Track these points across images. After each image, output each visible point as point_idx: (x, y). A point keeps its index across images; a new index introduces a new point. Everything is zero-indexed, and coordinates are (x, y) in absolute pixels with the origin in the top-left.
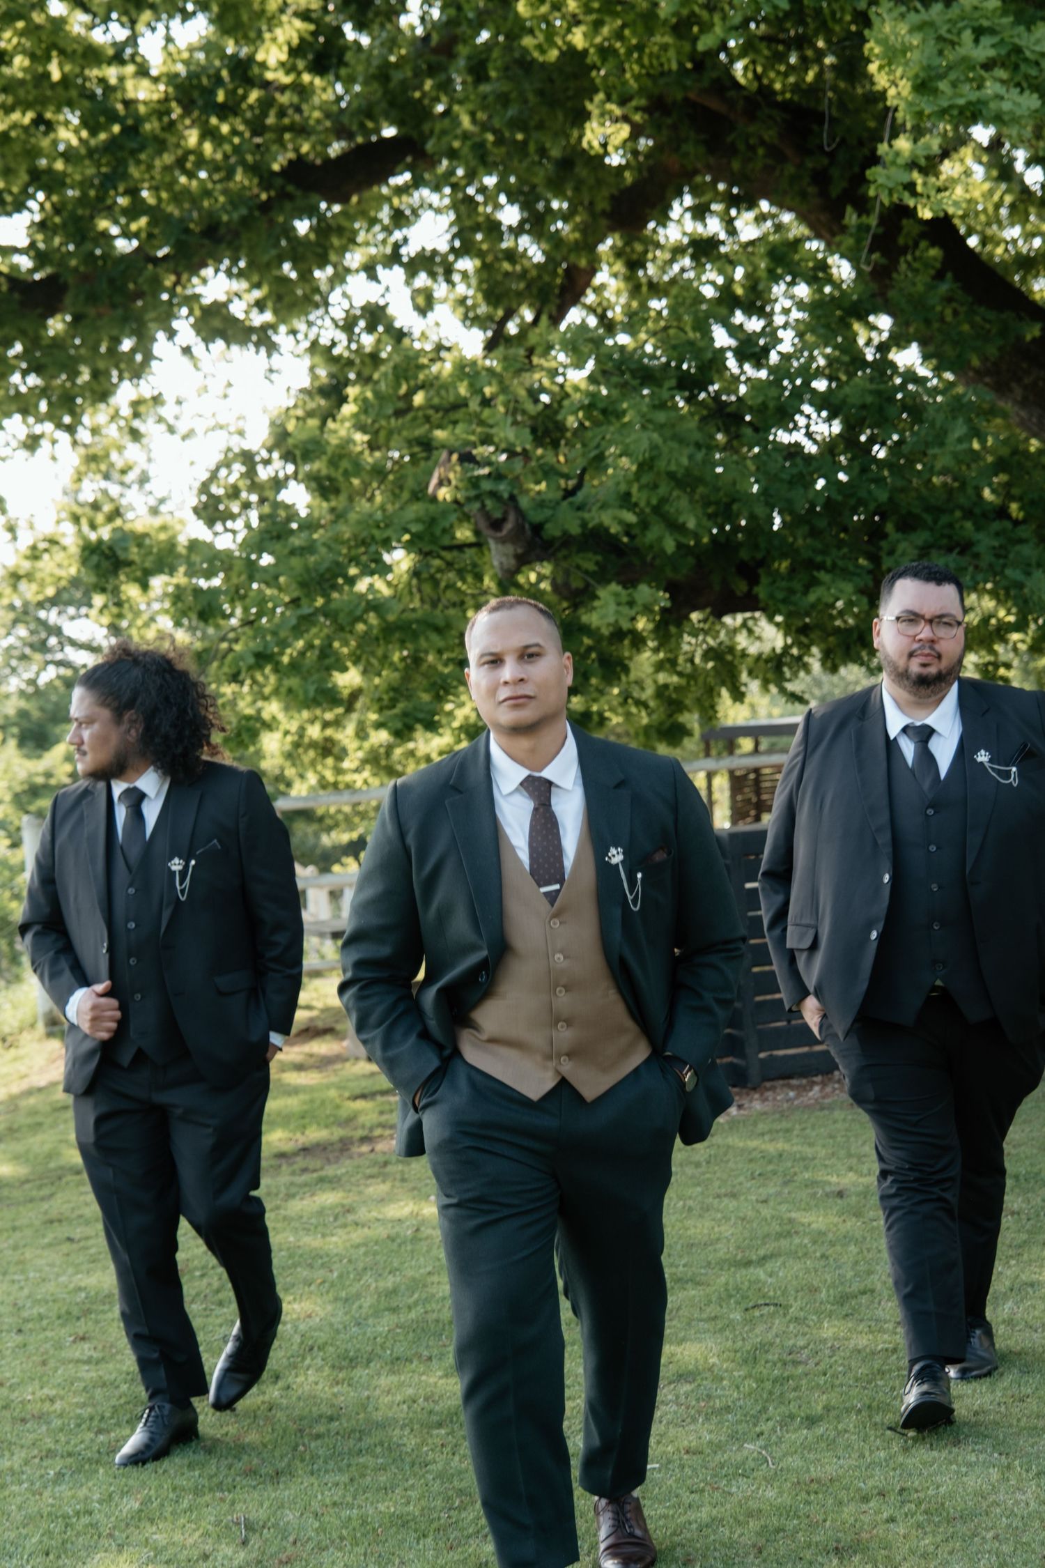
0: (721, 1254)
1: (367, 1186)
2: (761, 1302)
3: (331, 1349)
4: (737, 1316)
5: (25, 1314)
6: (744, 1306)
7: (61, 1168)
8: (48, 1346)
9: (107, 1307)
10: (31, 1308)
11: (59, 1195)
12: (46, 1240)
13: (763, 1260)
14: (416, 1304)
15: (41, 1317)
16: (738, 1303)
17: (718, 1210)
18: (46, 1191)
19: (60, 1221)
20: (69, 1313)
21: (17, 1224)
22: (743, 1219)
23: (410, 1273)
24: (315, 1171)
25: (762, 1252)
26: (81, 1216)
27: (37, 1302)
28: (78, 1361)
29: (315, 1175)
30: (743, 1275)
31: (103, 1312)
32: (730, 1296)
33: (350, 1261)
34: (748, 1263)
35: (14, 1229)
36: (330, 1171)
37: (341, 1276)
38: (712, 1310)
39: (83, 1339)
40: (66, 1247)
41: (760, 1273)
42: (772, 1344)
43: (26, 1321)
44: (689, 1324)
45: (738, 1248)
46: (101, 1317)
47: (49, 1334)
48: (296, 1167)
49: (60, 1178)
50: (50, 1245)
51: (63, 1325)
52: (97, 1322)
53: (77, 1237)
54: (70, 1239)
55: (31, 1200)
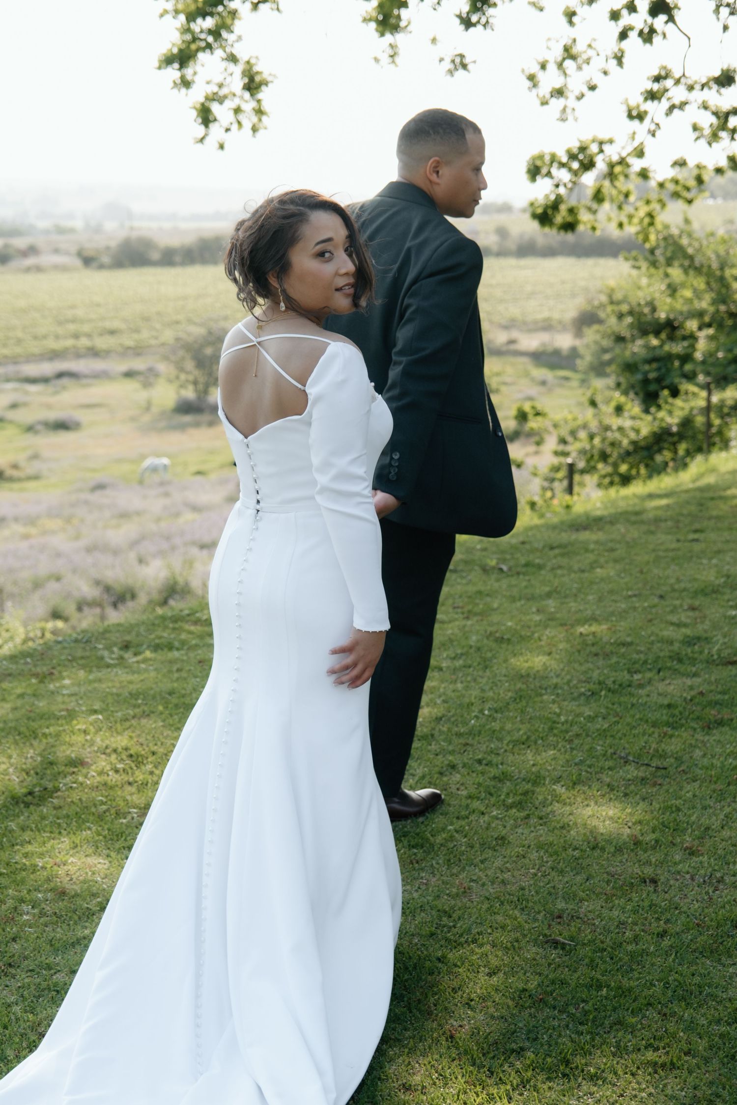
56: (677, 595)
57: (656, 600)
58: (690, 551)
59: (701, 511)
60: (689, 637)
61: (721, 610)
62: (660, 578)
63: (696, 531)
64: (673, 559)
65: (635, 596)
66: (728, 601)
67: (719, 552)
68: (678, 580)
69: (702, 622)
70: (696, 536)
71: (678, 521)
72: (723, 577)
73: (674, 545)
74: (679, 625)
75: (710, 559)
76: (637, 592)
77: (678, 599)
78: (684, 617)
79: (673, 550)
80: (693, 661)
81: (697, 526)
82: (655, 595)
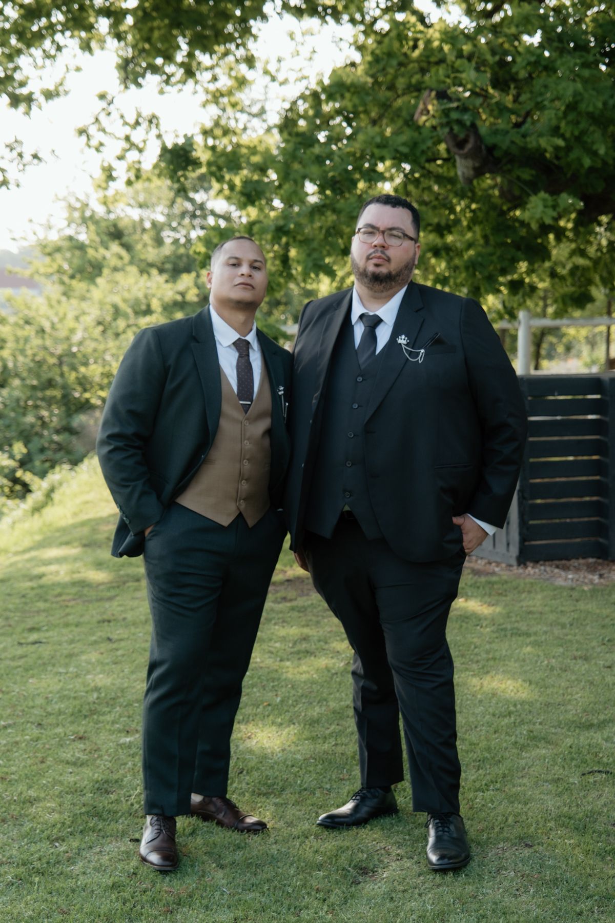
0: (569, 716)
1: (323, 617)
2: (596, 768)
3: (256, 774)
4: (575, 779)
5: (49, 709)
6: (582, 769)
7: (128, 575)
8: (53, 742)
9: (107, 709)
10: (56, 703)
11: (118, 598)
12: (94, 638)
13: (602, 725)
14: (331, 735)
15: (60, 713)
16: (578, 766)
17: (573, 672)
18: (112, 593)
19: (109, 621)
20: (80, 711)
21: (82, 620)
22: (592, 683)
23: (332, 705)
24: (291, 600)
25: (602, 717)
26: (124, 619)
27: (63, 698)
28: (68, 763)
29: (288, 604)
30: (584, 738)
31: (104, 714)
32: (572, 759)
33: (293, 687)
34: (590, 726)
35: (77, 625)
36: (301, 602)
37: (282, 701)
38: (557, 771)
39: (81, 738)
40: (104, 646)
41: (597, 737)
42: (600, 814)
43: (49, 714)
44: (536, 783)
45: (585, 711)
46: (101, 718)
47: (59, 730)
48: (279, 595)
49: (124, 583)
50: (96, 642)
51: (72, 723)
52: (97, 722)
53: (114, 637)
54: (109, 639)
55: (101, 600)
56: (52, 720)
57: (36, 732)
58: (39, 658)
59: (26, 603)
60: (97, 782)
61: (113, 737)
62: (25, 698)
63: (32, 630)
64: (27, 670)
65: (9, 726)
66: (113, 722)
67: (70, 656)
68: (48, 701)
69: (100, 757)
70: (34, 637)
71: (7, 619)
72: (92, 691)
73: (20, 651)
74: (75, 763)
75: (67, 665)
76: (10, 722)
77: (58, 725)
78: (75, 751)
79: (21, 657)
80: (113, 815)
81: (30, 623)
82: (32, 723)
